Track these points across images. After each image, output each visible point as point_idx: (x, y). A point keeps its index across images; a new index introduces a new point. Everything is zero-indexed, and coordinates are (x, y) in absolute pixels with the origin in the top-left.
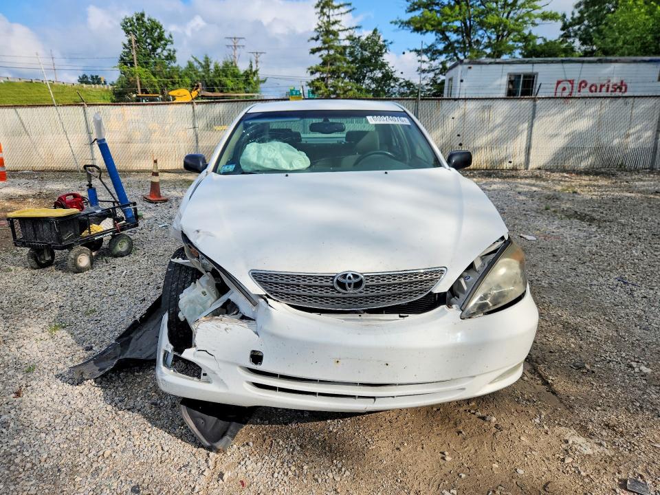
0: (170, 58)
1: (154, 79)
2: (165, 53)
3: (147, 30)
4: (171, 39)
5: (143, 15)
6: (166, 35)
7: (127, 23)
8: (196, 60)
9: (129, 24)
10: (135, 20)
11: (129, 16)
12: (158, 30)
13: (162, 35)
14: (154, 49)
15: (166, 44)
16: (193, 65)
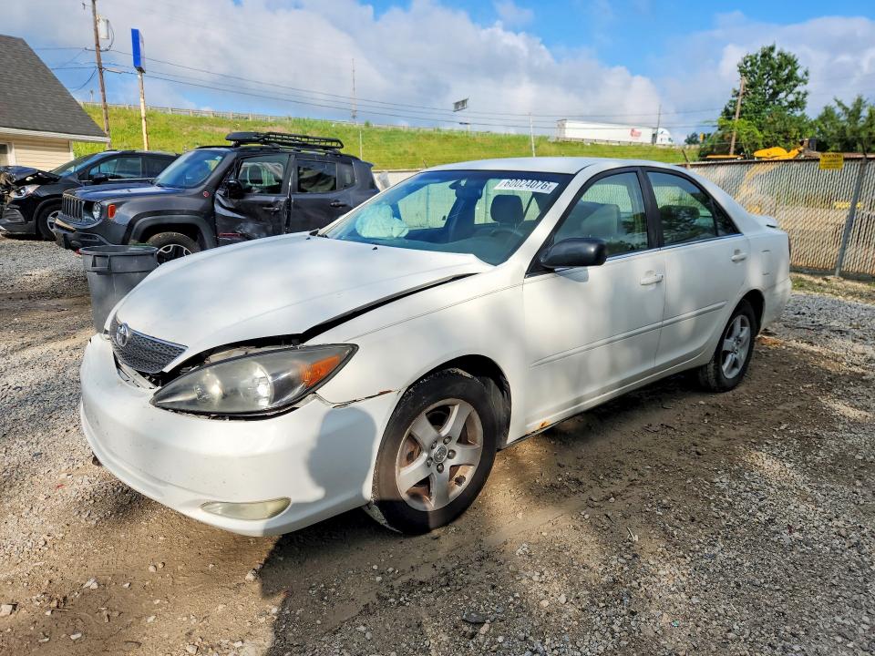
0: (797, 104)
1: (759, 135)
2: (791, 98)
3: (772, 68)
4: (805, 77)
5: (772, 49)
6: (799, 73)
7: (746, 63)
8: (840, 104)
9: (749, 64)
10: (759, 58)
11: (752, 53)
12: (790, 68)
13: (794, 73)
14: (776, 94)
15: (795, 86)
16: (833, 112)
